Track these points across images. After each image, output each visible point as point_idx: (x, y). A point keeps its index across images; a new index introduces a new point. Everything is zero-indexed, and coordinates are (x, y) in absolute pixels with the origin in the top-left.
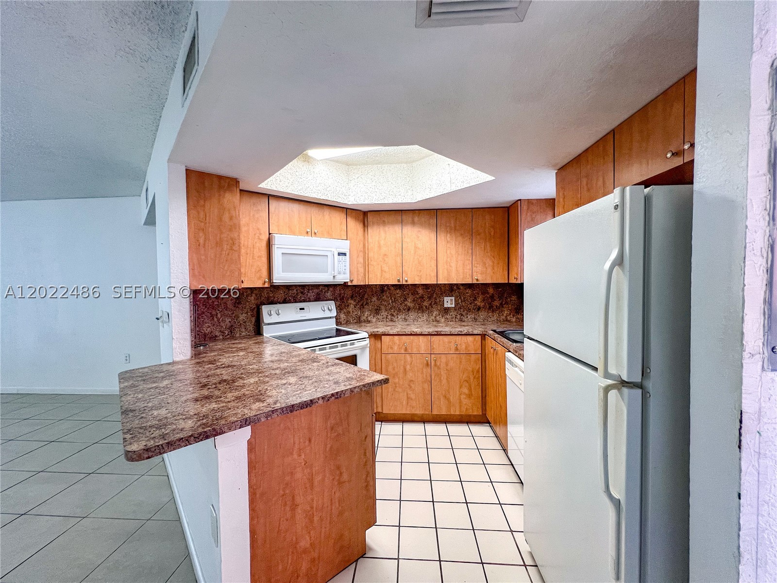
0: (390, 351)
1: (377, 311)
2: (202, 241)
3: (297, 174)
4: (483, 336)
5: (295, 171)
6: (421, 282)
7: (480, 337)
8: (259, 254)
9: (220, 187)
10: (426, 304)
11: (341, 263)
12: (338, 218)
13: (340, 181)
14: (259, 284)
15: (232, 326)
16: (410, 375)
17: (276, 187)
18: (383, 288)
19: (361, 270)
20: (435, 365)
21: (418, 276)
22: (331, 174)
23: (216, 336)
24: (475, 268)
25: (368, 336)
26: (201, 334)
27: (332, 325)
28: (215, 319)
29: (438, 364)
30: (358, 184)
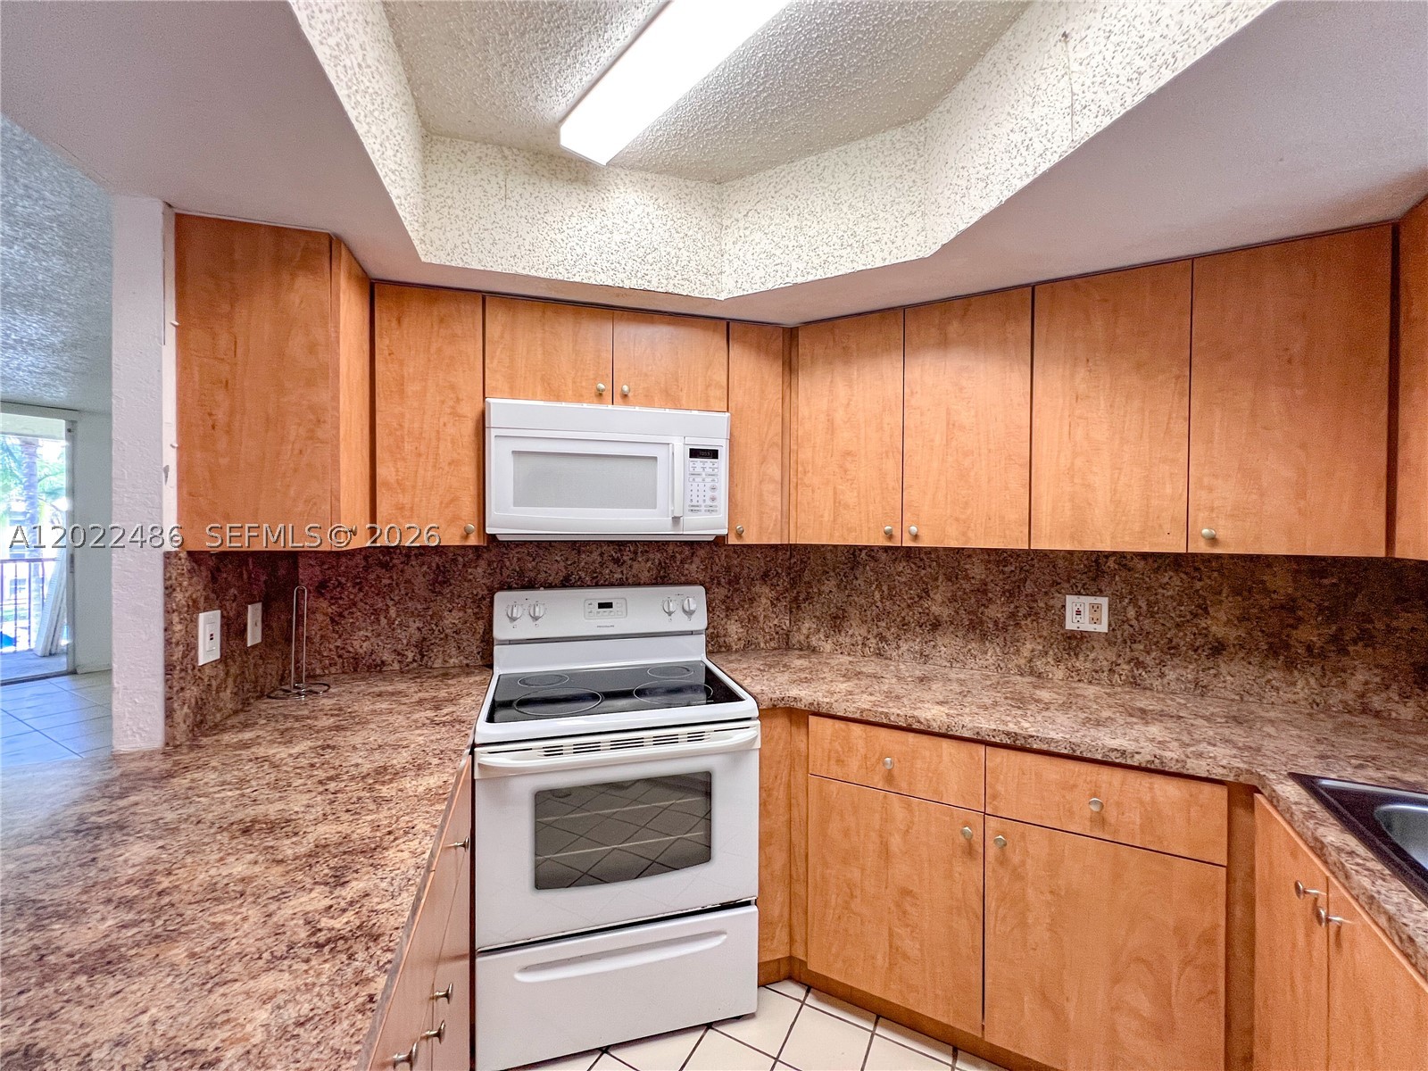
0: (836, 771)
1: (837, 622)
2: (221, 416)
3: (549, 218)
4: (1243, 794)
5: (543, 211)
6: (966, 542)
7: (1221, 793)
8: (455, 455)
9: (279, 262)
10: (996, 611)
11: (698, 479)
12: (699, 349)
13: (690, 233)
14: (452, 538)
15: (424, 639)
16: (901, 870)
17: (480, 261)
18: (853, 558)
19: (774, 501)
20: (1003, 860)
21: (957, 520)
22: (660, 212)
23: (383, 663)
24: (1204, 494)
25: (756, 714)
26: (346, 655)
27: (694, 652)
28: (384, 621)
29: (1016, 859)
30: (747, 233)
